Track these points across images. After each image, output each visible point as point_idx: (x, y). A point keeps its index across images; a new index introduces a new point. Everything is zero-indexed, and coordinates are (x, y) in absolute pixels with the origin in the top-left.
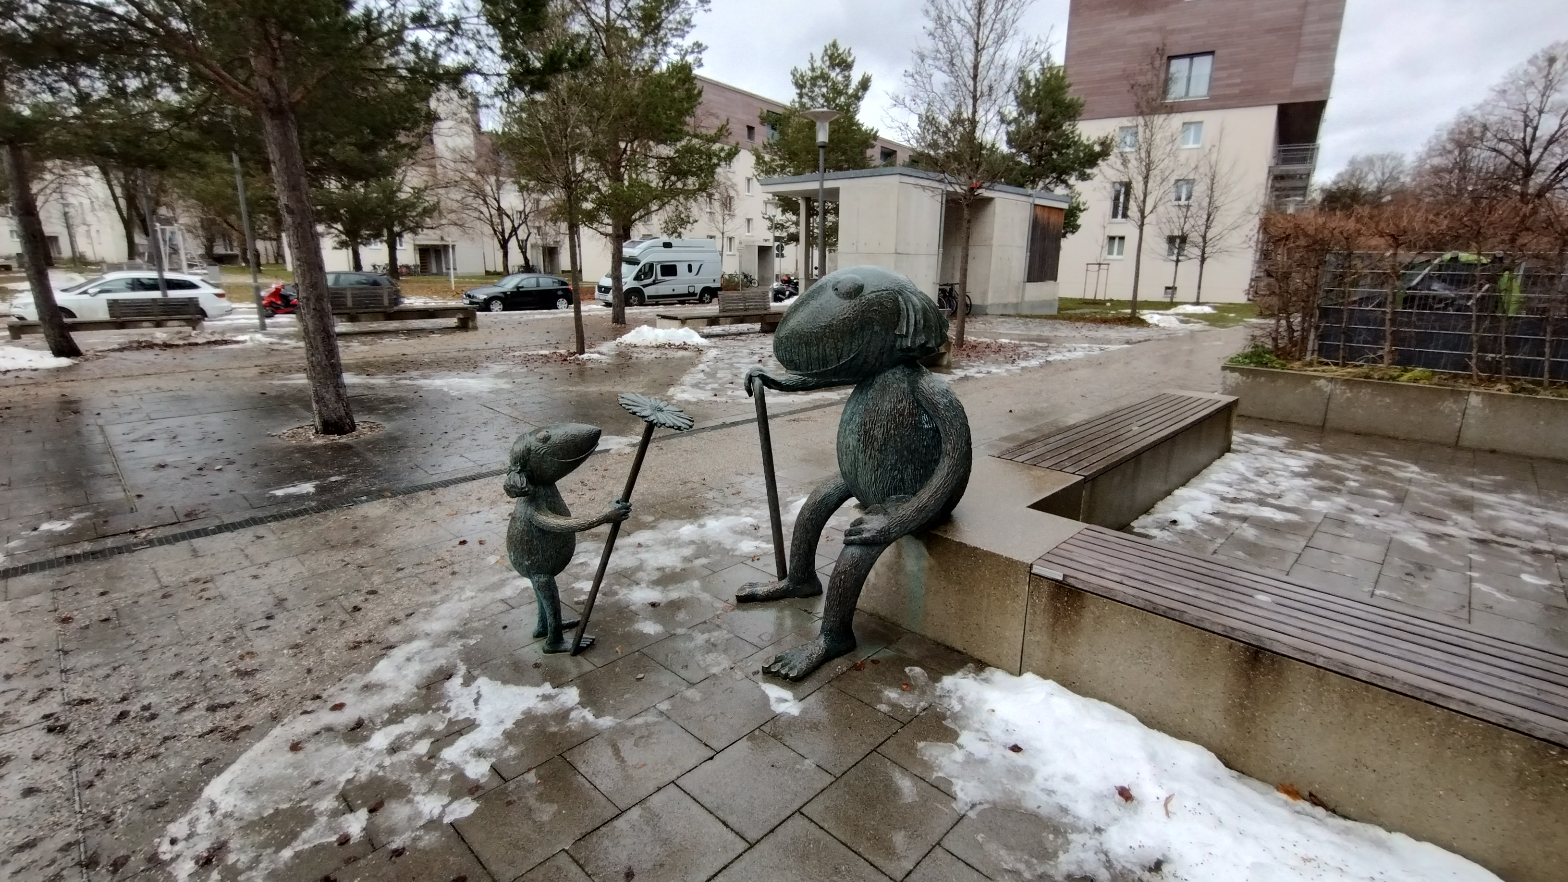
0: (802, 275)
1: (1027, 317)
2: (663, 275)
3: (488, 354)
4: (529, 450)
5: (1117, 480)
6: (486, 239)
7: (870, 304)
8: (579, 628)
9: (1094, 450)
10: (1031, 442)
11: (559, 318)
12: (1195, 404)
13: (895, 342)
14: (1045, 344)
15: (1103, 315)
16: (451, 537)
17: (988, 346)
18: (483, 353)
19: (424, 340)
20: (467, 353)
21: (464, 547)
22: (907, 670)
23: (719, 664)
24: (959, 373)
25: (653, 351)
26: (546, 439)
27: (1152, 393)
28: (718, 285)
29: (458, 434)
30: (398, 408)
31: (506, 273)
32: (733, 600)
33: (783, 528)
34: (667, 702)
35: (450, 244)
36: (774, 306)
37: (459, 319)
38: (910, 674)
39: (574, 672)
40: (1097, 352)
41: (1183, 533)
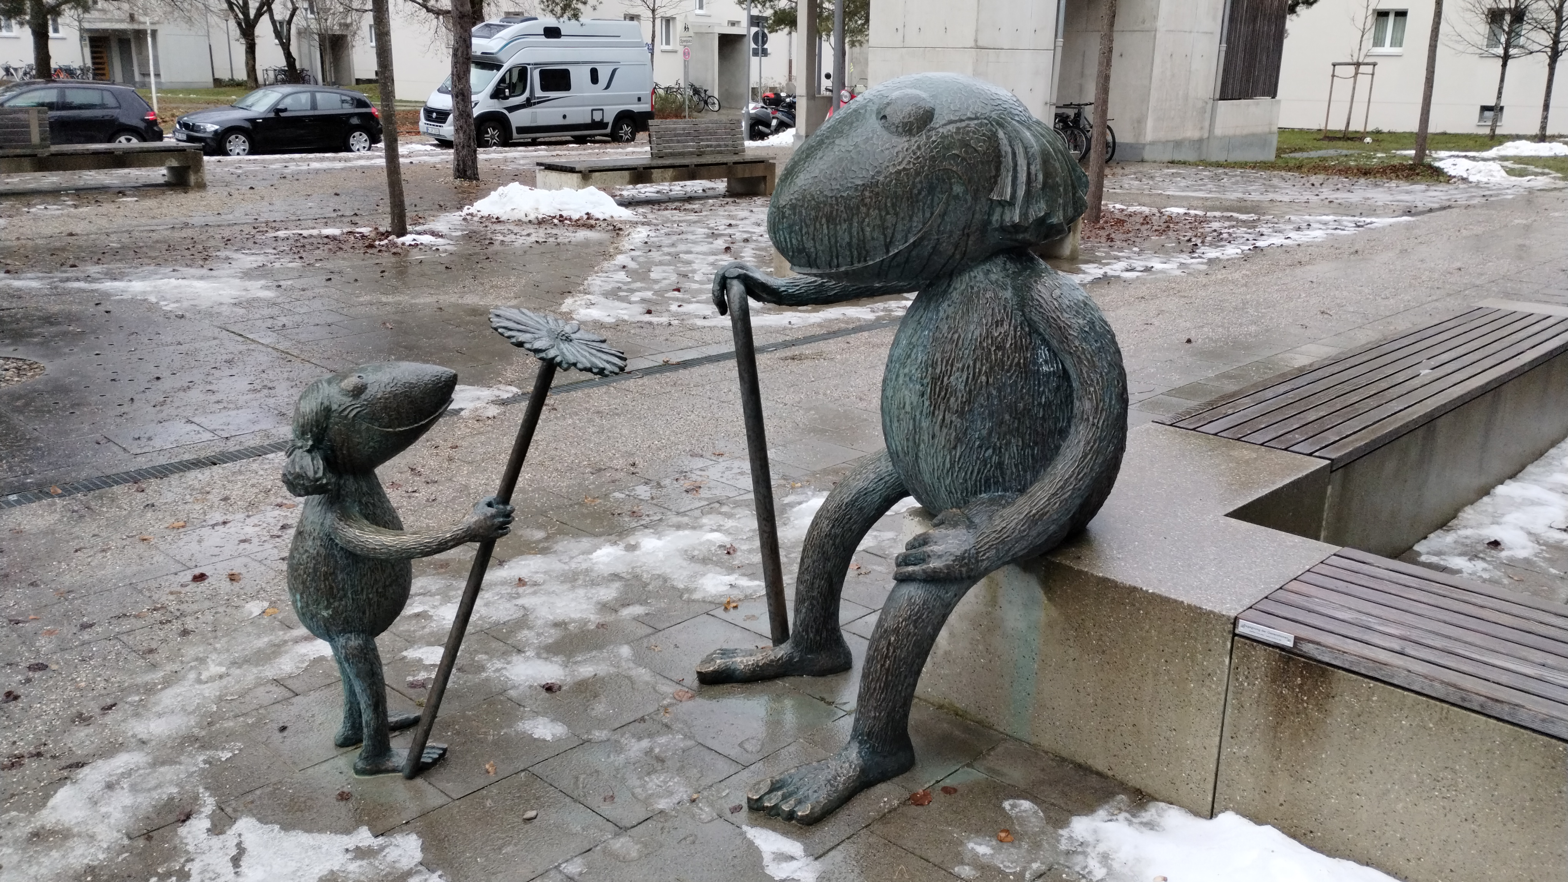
0: (801, 88)
1: (1218, 165)
2: (544, 88)
3: (227, 233)
4: (327, 411)
5: (1390, 466)
6: (213, 20)
7: (945, 144)
8: (420, 729)
9: (1350, 411)
10: (1230, 398)
11: (356, 169)
12: (1537, 328)
13: (990, 214)
14: (1253, 217)
15: (1362, 162)
16: (179, 567)
17: (1146, 220)
18: (218, 234)
19: (107, 208)
20: (187, 233)
21: (203, 586)
22: (1007, 805)
23: (671, 794)
24: (1093, 271)
25: (531, 229)
26: (358, 391)
27: (1456, 305)
28: (645, 107)
29: (182, 380)
30: (65, 334)
31: (252, 83)
32: (692, 680)
33: (782, 553)
34: (579, 861)
35: (149, 28)
36: (752, 146)
37: (171, 169)
38: (1013, 813)
39: (412, 809)
40: (1350, 231)
41: (1511, 564)
